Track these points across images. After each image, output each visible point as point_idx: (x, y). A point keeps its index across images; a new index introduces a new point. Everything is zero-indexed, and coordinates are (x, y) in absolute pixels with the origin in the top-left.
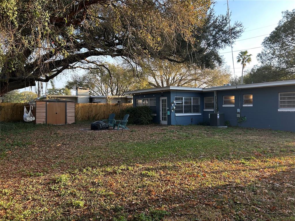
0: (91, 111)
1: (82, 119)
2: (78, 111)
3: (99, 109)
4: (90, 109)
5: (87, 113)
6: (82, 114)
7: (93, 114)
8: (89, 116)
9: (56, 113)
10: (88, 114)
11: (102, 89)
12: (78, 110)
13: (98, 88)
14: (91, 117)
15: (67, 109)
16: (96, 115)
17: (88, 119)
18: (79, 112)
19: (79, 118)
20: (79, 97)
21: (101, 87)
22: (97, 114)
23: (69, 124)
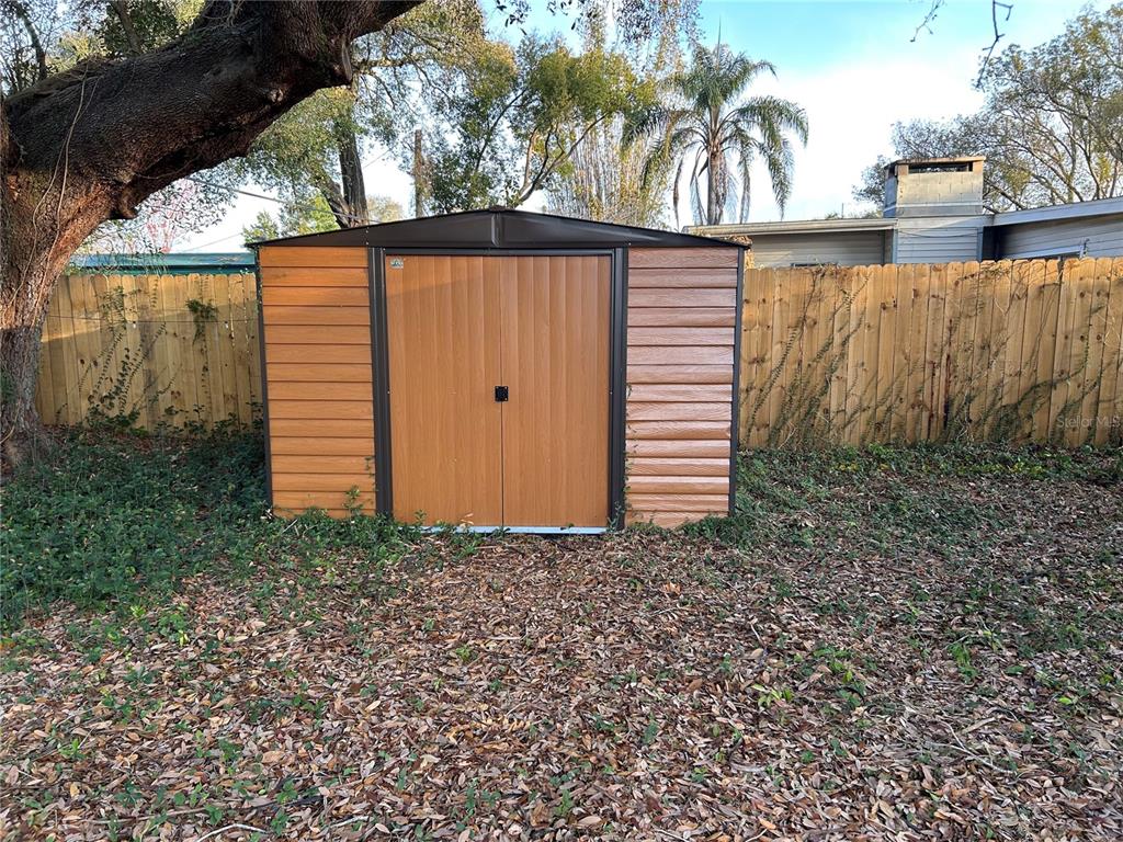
0: (985, 346)
1: (878, 426)
2: (835, 350)
3: (1075, 322)
4: (972, 331)
5: (934, 366)
6: (874, 380)
7: (1000, 383)
8: (947, 408)
9: (501, 394)
10: (941, 374)
11: (1071, 188)
12: (838, 339)
13: (1049, 187)
14: (974, 411)
15: (633, 336)
16: (1038, 391)
17: (937, 424)
18: (843, 355)
19: (838, 420)
20: (901, 225)
21: (1068, 180)
22: (1052, 385)
23: (650, 530)
